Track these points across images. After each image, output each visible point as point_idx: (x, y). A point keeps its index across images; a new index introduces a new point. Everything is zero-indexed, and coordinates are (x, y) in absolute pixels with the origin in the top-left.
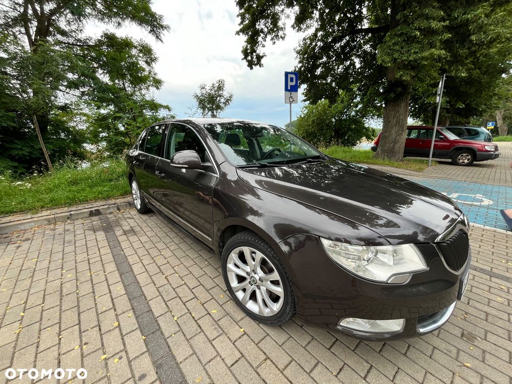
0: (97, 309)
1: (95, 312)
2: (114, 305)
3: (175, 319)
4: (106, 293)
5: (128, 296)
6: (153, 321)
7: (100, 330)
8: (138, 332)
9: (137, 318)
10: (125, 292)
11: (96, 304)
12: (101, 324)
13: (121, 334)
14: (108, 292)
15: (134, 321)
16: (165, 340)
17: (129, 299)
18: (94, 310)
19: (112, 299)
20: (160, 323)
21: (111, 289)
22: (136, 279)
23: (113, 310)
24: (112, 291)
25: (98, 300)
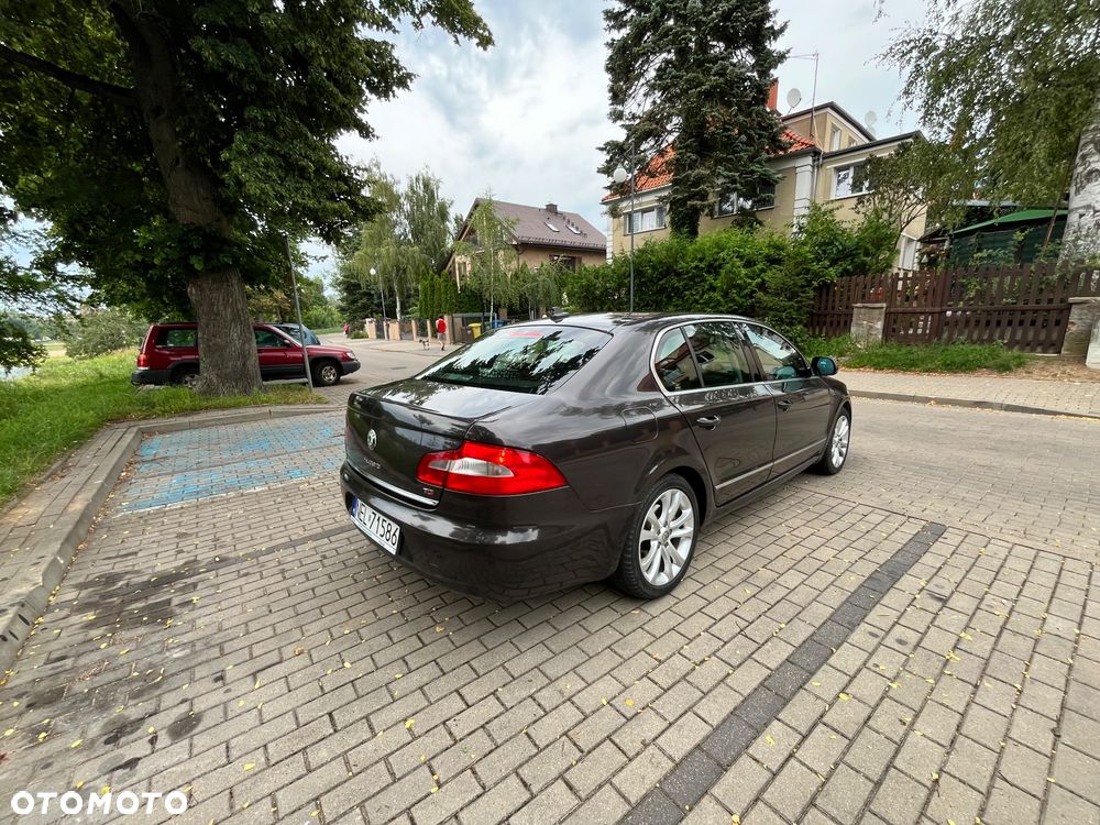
0: (844, 754)
1: (852, 751)
2: (815, 725)
3: (783, 626)
4: (797, 764)
5: (779, 712)
6: (803, 650)
7: (869, 718)
8: (832, 660)
9: (812, 674)
10: (775, 722)
11: (836, 765)
12: (862, 721)
13: (850, 681)
14: (792, 761)
15: (820, 674)
16: (819, 629)
17: (785, 705)
18: (848, 758)
19: (805, 737)
20: (801, 641)
21: (781, 759)
22: (724, 721)
23: (824, 719)
24: (786, 754)
25: (823, 768)
